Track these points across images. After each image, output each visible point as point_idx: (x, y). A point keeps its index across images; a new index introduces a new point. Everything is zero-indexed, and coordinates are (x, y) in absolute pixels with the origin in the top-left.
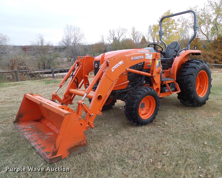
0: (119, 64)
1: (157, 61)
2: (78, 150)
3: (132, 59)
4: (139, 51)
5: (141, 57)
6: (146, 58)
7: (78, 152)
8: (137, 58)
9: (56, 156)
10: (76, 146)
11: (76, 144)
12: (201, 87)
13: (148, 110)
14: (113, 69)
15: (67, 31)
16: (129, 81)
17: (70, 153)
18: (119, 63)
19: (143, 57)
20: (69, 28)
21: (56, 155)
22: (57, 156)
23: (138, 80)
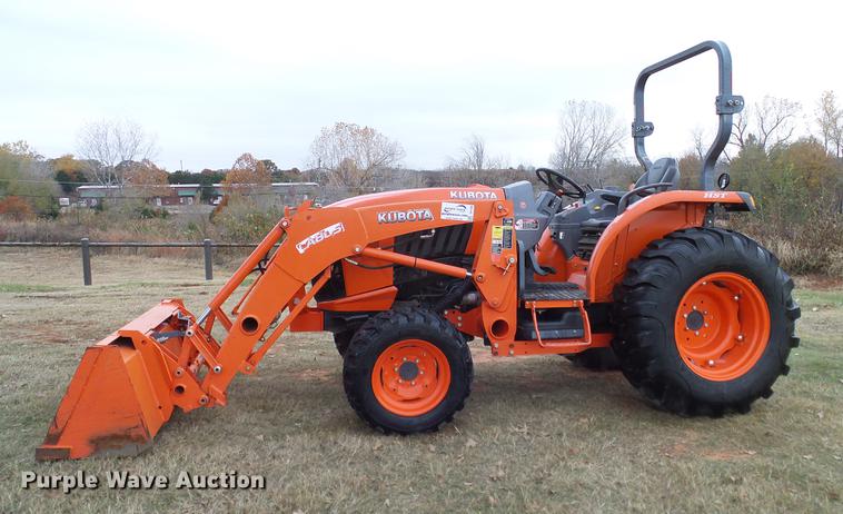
0: (328, 233)
1: (494, 229)
2: (120, 448)
3: (381, 218)
4: (453, 194)
5: (420, 213)
6: (443, 217)
7: (117, 453)
8: (400, 215)
9: (54, 447)
10: (115, 437)
11: (116, 431)
12: (738, 341)
13: (428, 389)
14: (304, 246)
15: (569, 121)
16: (395, 288)
17: (97, 450)
18: (326, 230)
19: (428, 213)
20: (578, 109)
21: (56, 444)
22: (58, 447)
23: (448, 289)
